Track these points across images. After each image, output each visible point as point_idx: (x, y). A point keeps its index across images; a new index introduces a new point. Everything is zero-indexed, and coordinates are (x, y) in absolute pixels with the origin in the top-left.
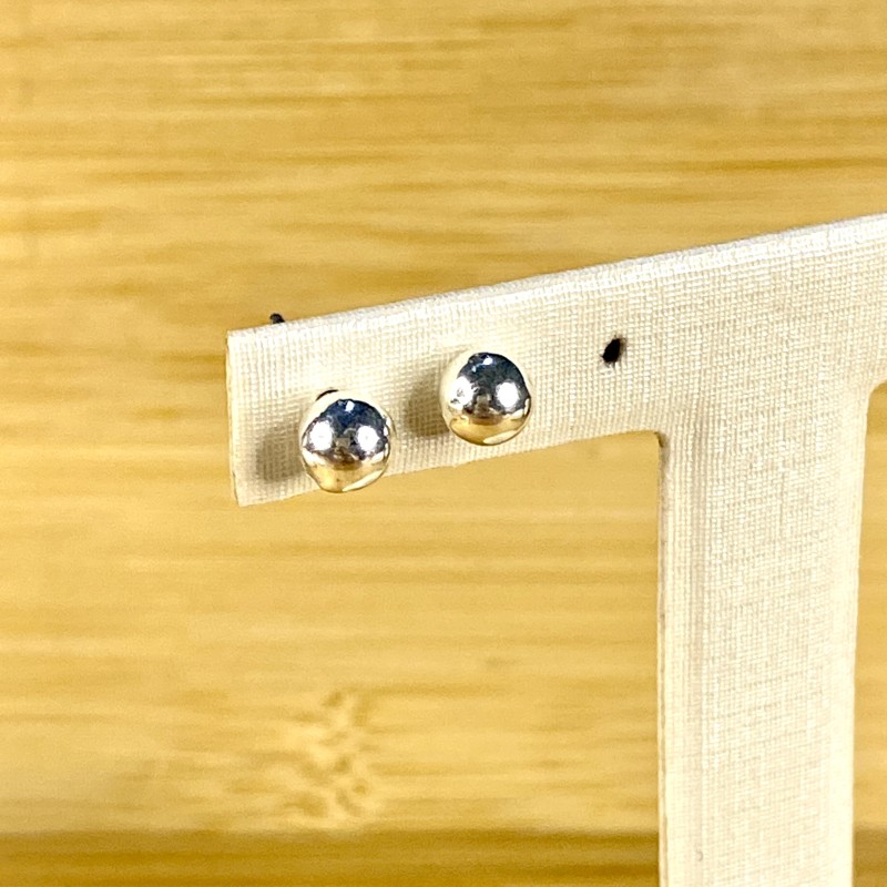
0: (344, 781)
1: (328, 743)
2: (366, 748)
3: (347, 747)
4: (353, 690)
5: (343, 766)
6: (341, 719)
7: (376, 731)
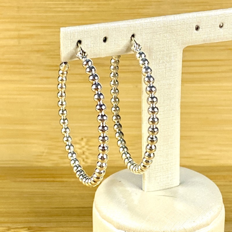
0: (84, 156)
1: (80, 149)
2: (88, 149)
3: (84, 149)
4: (85, 137)
5: (83, 153)
6: (83, 143)
7: (90, 146)
